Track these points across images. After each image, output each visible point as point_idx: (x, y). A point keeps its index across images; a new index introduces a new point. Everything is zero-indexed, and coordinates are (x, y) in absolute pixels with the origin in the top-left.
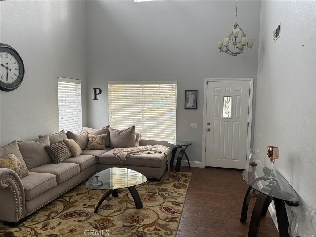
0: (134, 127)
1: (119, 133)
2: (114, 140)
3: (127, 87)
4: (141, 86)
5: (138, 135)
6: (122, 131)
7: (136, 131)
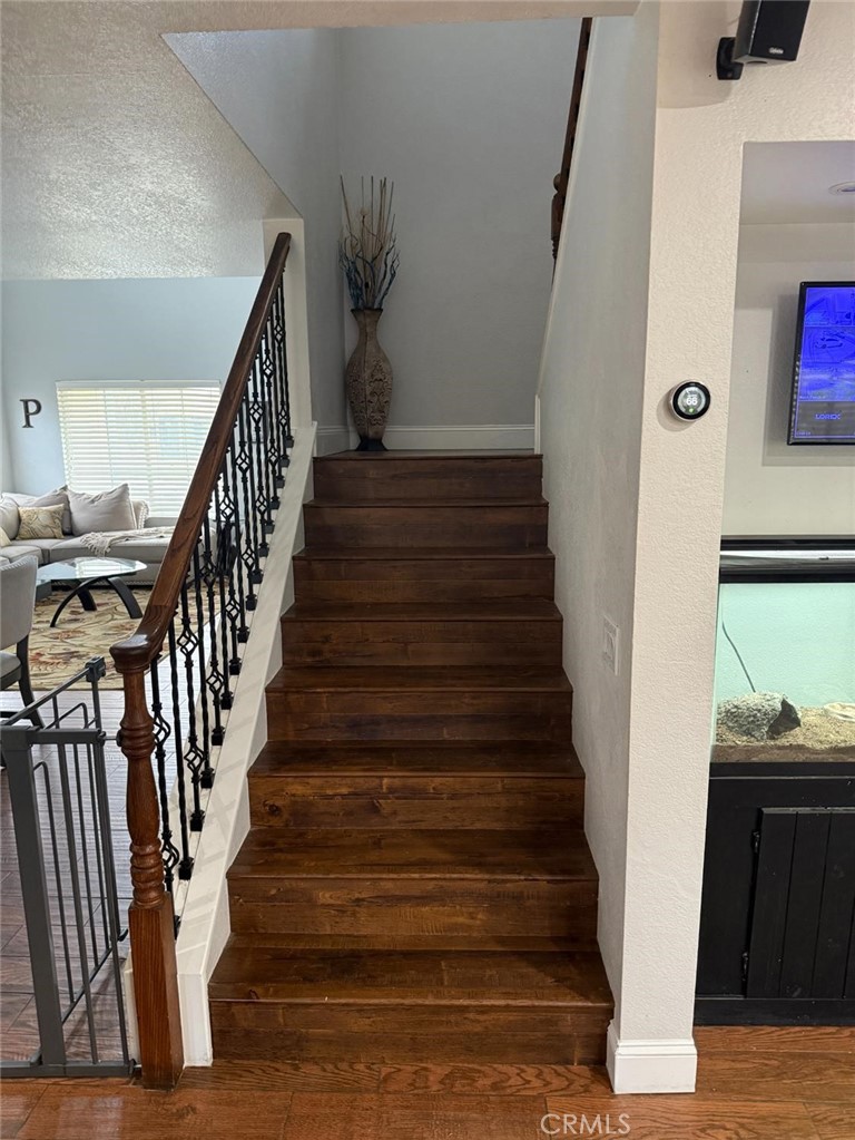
0: (125, 487)
1: (93, 501)
2: (80, 517)
3: (105, 395)
4: (138, 392)
5: (137, 508)
6: (99, 497)
7: (133, 498)
